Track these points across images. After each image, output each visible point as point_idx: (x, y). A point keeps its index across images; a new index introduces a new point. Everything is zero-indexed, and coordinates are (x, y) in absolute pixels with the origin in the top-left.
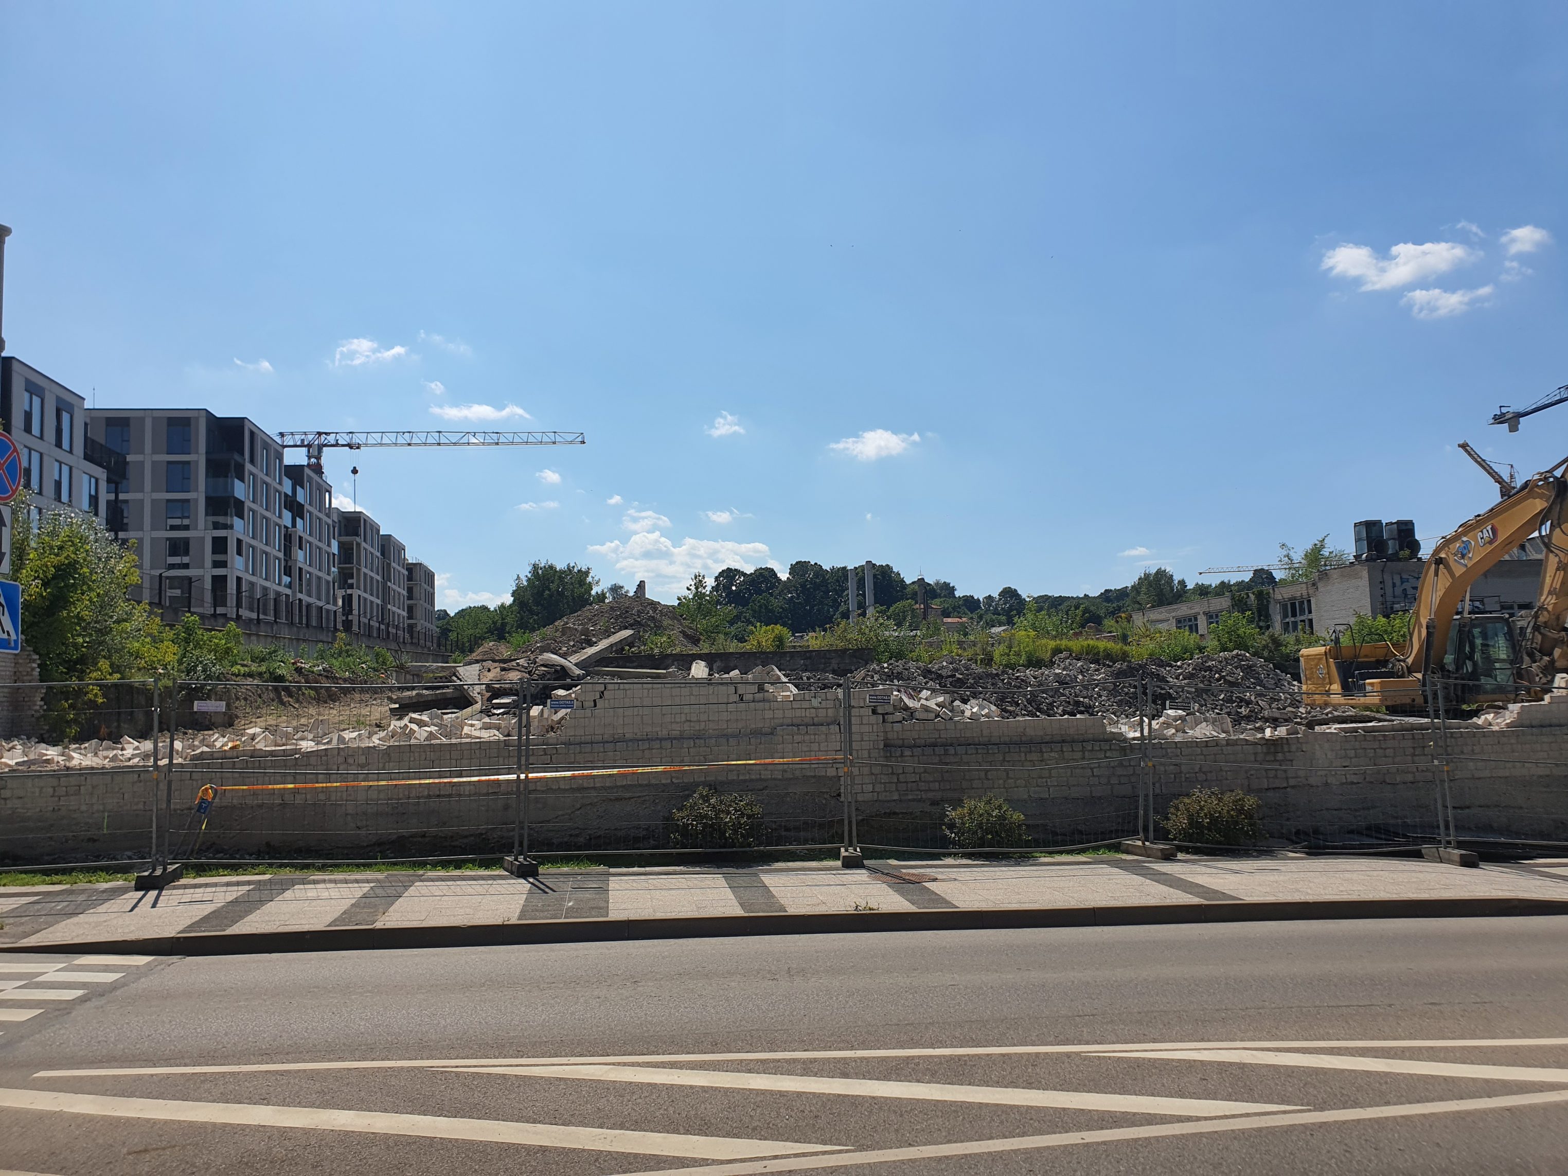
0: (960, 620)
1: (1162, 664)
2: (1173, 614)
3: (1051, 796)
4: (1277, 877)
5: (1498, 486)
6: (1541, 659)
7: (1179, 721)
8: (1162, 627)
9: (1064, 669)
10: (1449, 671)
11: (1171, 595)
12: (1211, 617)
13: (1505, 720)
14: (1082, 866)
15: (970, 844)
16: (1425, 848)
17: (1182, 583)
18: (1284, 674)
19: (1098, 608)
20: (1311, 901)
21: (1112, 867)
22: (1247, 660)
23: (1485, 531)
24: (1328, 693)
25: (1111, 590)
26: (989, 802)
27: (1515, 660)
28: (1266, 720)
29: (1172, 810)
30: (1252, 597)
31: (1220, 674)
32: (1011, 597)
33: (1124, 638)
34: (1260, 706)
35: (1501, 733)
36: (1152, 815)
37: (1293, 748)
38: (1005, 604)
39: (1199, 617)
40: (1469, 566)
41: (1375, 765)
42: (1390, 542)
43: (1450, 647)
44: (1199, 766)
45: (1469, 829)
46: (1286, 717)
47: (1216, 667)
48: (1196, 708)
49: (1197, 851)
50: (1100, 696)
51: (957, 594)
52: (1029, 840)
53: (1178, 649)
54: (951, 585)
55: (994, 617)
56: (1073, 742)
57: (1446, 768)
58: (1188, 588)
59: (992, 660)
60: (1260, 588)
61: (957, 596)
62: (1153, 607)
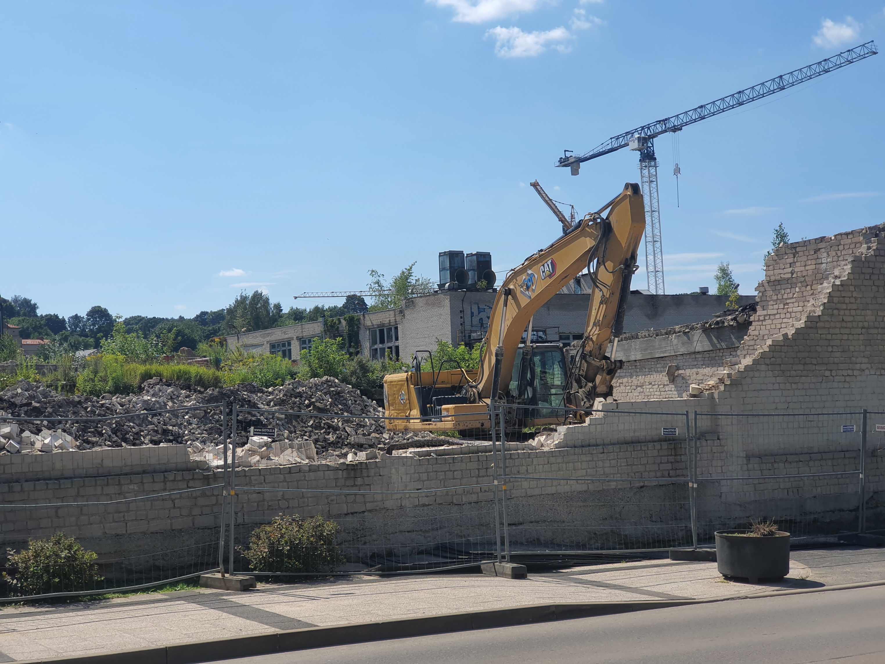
0: (42, 342)
1: (253, 390)
2: (268, 339)
3: (128, 532)
4: (351, 601)
5: (561, 224)
6: (586, 385)
7: (265, 448)
8: (255, 351)
9: (153, 395)
10: (513, 397)
11: (267, 319)
12: (304, 342)
13: (553, 442)
14: (157, 605)
15: (33, 589)
16: (484, 564)
17: (278, 307)
18: (370, 400)
19: (193, 331)
20: (381, 622)
21: (189, 602)
22: (336, 386)
23: (546, 265)
24: (408, 418)
25: (207, 313)
26: (58, 542)
27: (566, 387)
28: (352, 446)
29: (254, 539)
30: (344, 323)
31: (309, 400)
32: (101, 317)
33: (217, 363)
34: (347, 432)
35: (551, 453)
36: (233, 545)
37: (372, 472)
38: (94, 325)
39: (292, 342)
40: (532, 298)
41: (445, 487)
42: (470, 273)
43: (515, 374)
44: (281, 493)
45: (522, 543)
46: (371, 443)
47: (307, 393)
48: (286, 435)
49: (277, 580)
50: (190, 424)
51: (40, 312)
52: (102, 581)
53: (270, 375)
54: (32, 302)
55: (81, 339)
56: (155, 472)
57: (504, 488)
58: (283, 312)
59: (75, 386)
60: (352, 314)
61: (39, 315)
62: (248, 330)
